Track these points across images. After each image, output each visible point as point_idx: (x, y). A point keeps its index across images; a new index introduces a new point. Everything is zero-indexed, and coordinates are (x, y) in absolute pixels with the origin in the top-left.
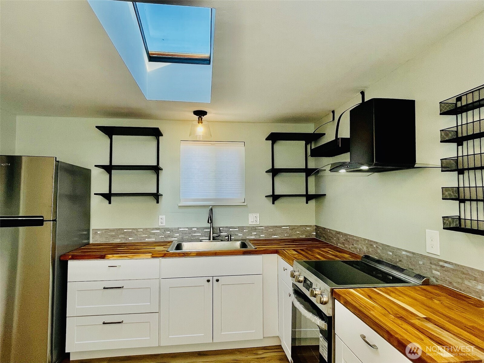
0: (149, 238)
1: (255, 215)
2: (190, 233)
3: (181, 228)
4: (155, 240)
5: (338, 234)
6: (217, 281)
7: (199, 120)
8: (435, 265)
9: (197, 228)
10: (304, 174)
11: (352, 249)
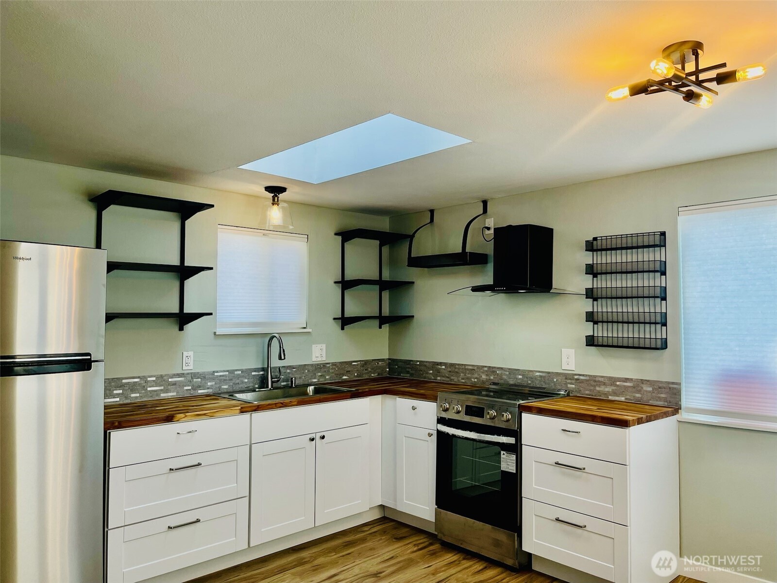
0: (166, 391)
1: (319, 346)
2: (231, 380)
3: (217, 372)
4: (177, 395)
5: (438, 365)
6: (323, 437)
7: (274, 200)
8: (570, 379)
9: (242, 371)
10: (377, 287)
11: (463, 381)
